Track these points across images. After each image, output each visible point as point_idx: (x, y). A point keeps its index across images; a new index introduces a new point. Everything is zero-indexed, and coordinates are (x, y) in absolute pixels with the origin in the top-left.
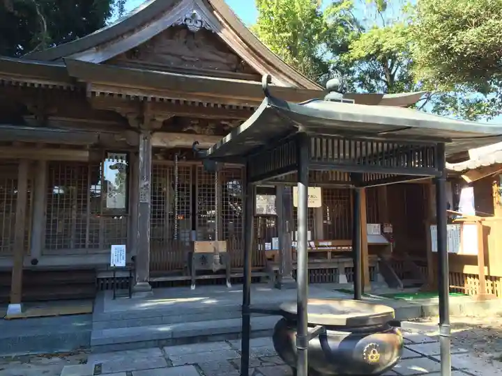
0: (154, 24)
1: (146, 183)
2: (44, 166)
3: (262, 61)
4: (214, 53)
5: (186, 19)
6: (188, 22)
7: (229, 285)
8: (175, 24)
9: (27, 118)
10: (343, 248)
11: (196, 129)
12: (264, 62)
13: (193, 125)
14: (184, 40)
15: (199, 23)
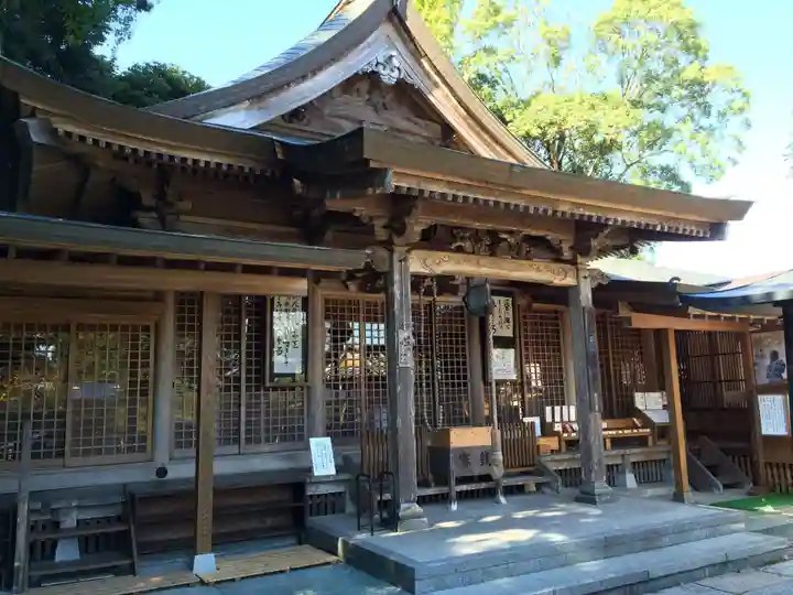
0: (332, 69)
1: (406, 335)
2: (170, 300)
3: (486, 137)
4: (409, 119)
5: (378, 63)
6: (380, 68)
7: (503, 500)
8: (362, 69)
9: (144, 218)
10: (626, 432)
11: (467, 245)
12: (489, 140)
13: (462, 239)
14: (367, 97)
15: (397, 71)
